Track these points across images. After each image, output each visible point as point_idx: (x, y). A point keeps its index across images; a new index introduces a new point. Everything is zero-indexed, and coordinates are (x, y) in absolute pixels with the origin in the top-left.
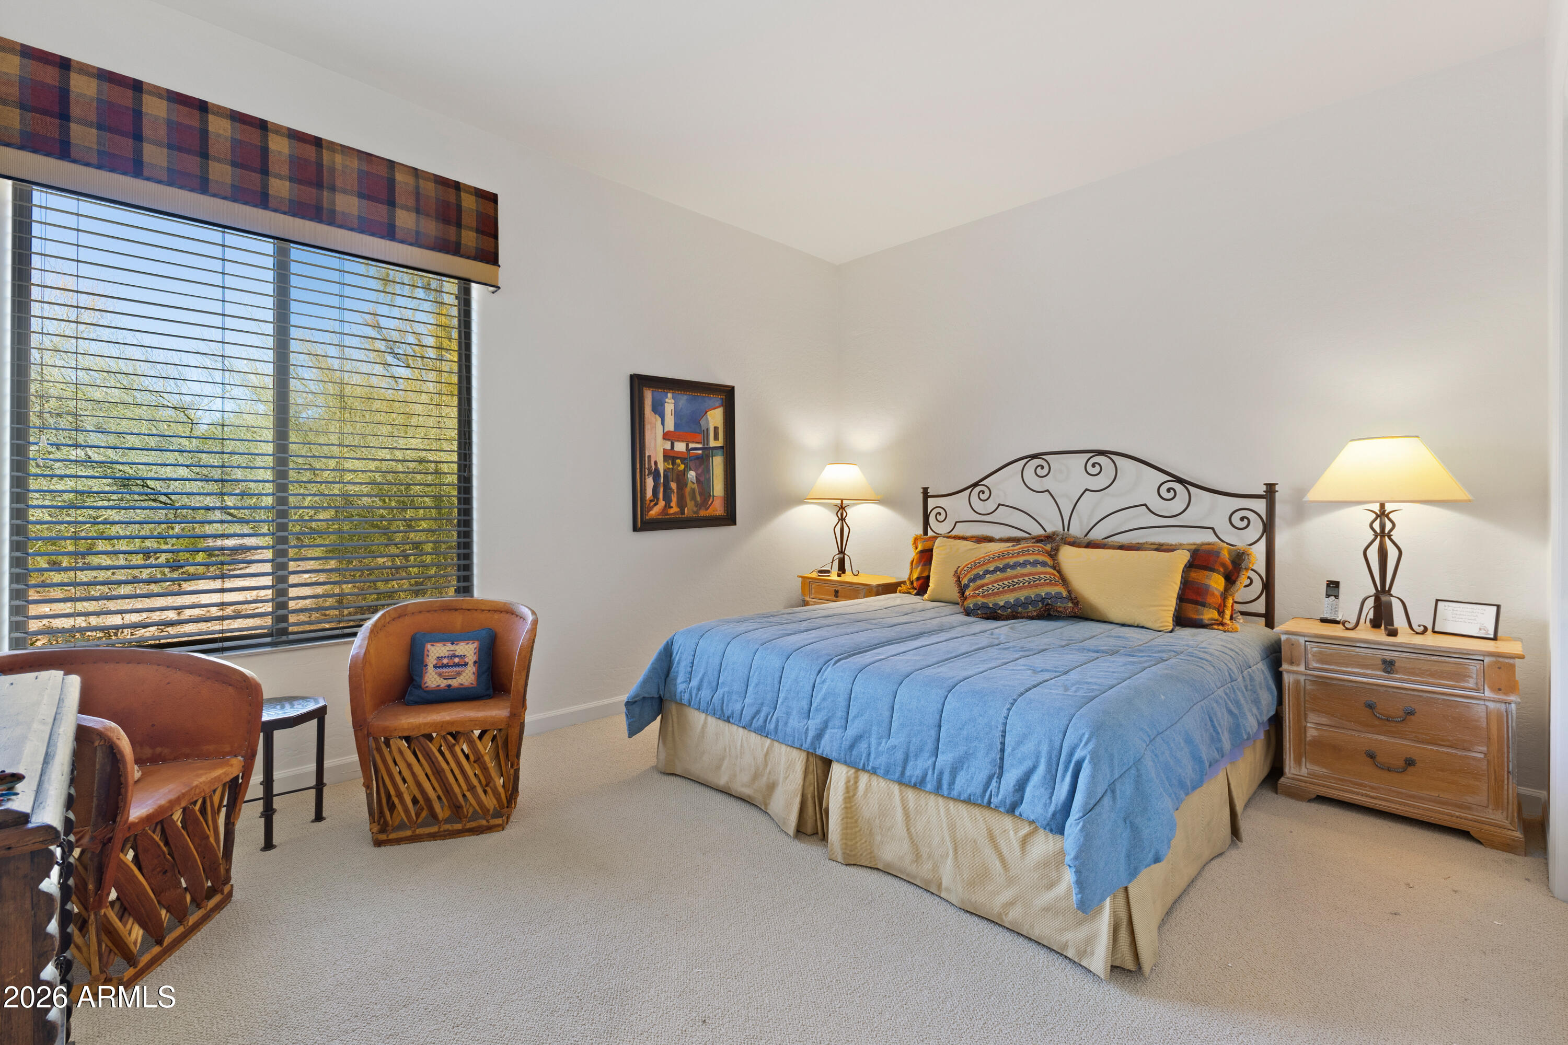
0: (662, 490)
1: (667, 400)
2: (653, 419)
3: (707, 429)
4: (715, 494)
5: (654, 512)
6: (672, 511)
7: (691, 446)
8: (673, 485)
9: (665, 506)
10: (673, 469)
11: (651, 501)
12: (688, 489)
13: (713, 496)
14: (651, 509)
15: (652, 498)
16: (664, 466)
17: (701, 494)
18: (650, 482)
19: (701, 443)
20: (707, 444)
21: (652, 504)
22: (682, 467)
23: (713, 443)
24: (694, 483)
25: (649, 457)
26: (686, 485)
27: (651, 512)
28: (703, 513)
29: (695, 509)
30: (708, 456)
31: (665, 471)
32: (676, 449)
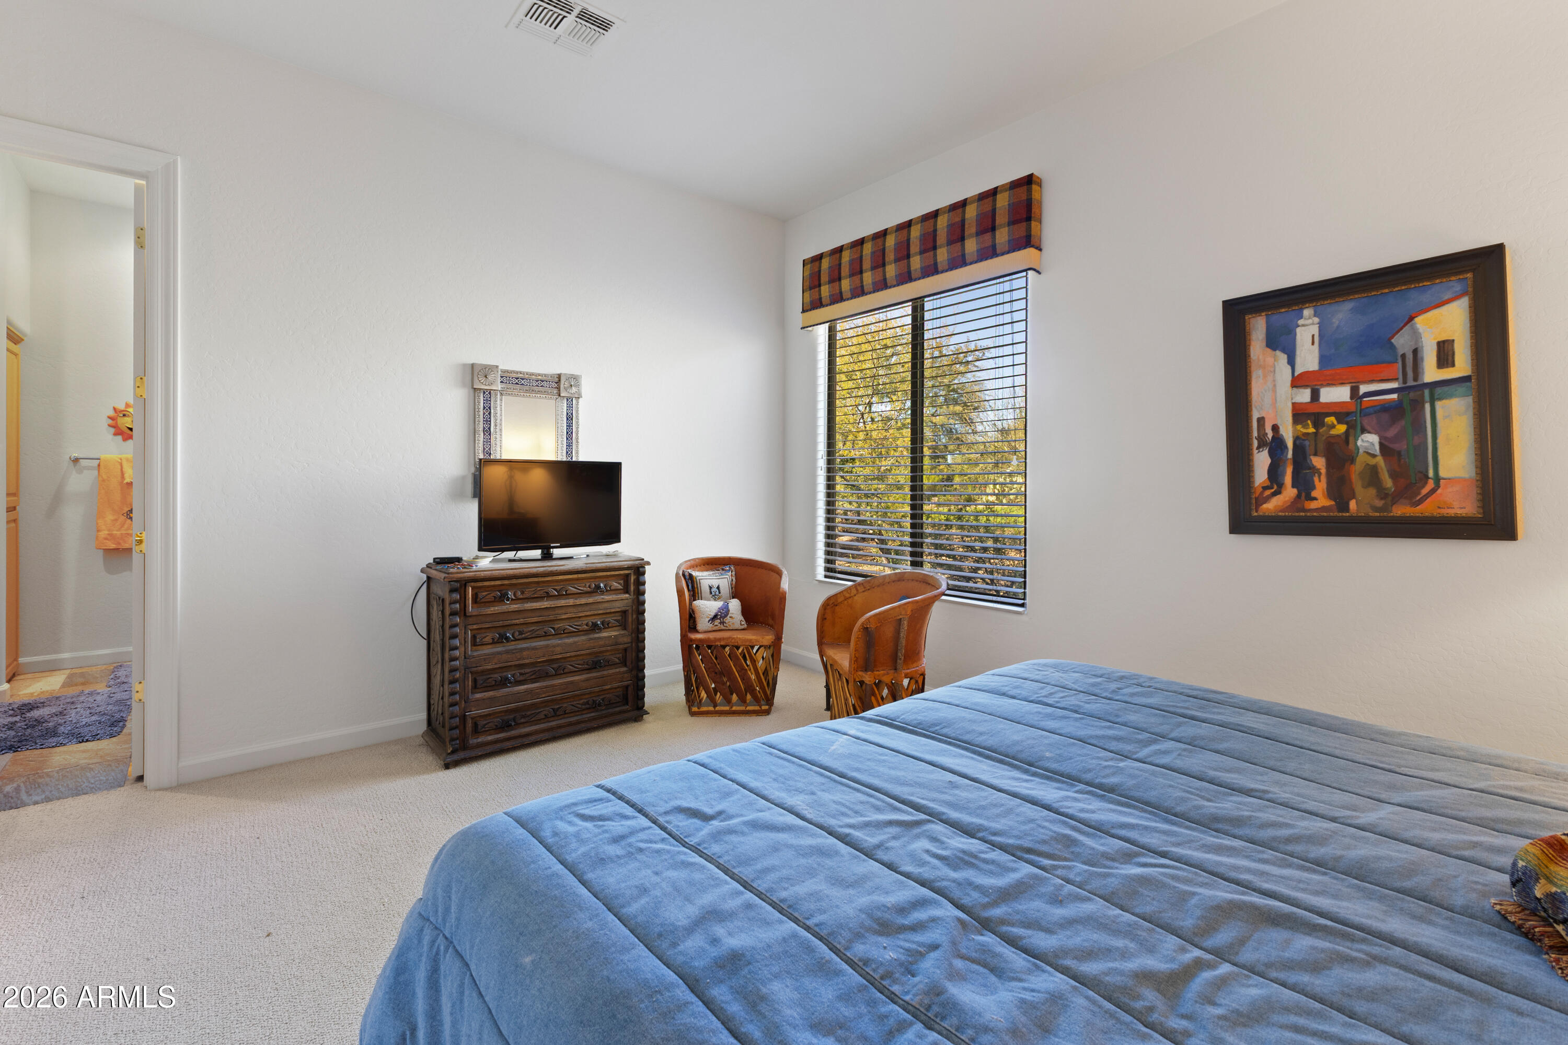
0: (1289, 471)
1: (1301, 322)
2: (1270, 360)
3: (1415, 352)
4: (1442, 473)
5: (1272, 506)
6: (1313, 505)
7: (1364, 389)
8: (1319, 462)
9: (1299, 496)
10: (1316, 434)
11: (1265, 488)
12: (1357, 468)
13: (1437, 479)
14: (1267, 499)
15: (1268, 483)
16: (1295, 430)
17: (1393, 475)
18: (1262, 461)
19: (1396, 379)
20: (1416, 378)
21: (1268, 492)
22: (1341, 429)
23: (1431, 373)
24: (1374, 456)
25: (1261, 421)
26: (1352, 460)
27: (1265, 506)
28: (1401, 510)
29: (1379, 503)
30: (1417, 405)
31: (1296, 439)
32: (1323, 399)
